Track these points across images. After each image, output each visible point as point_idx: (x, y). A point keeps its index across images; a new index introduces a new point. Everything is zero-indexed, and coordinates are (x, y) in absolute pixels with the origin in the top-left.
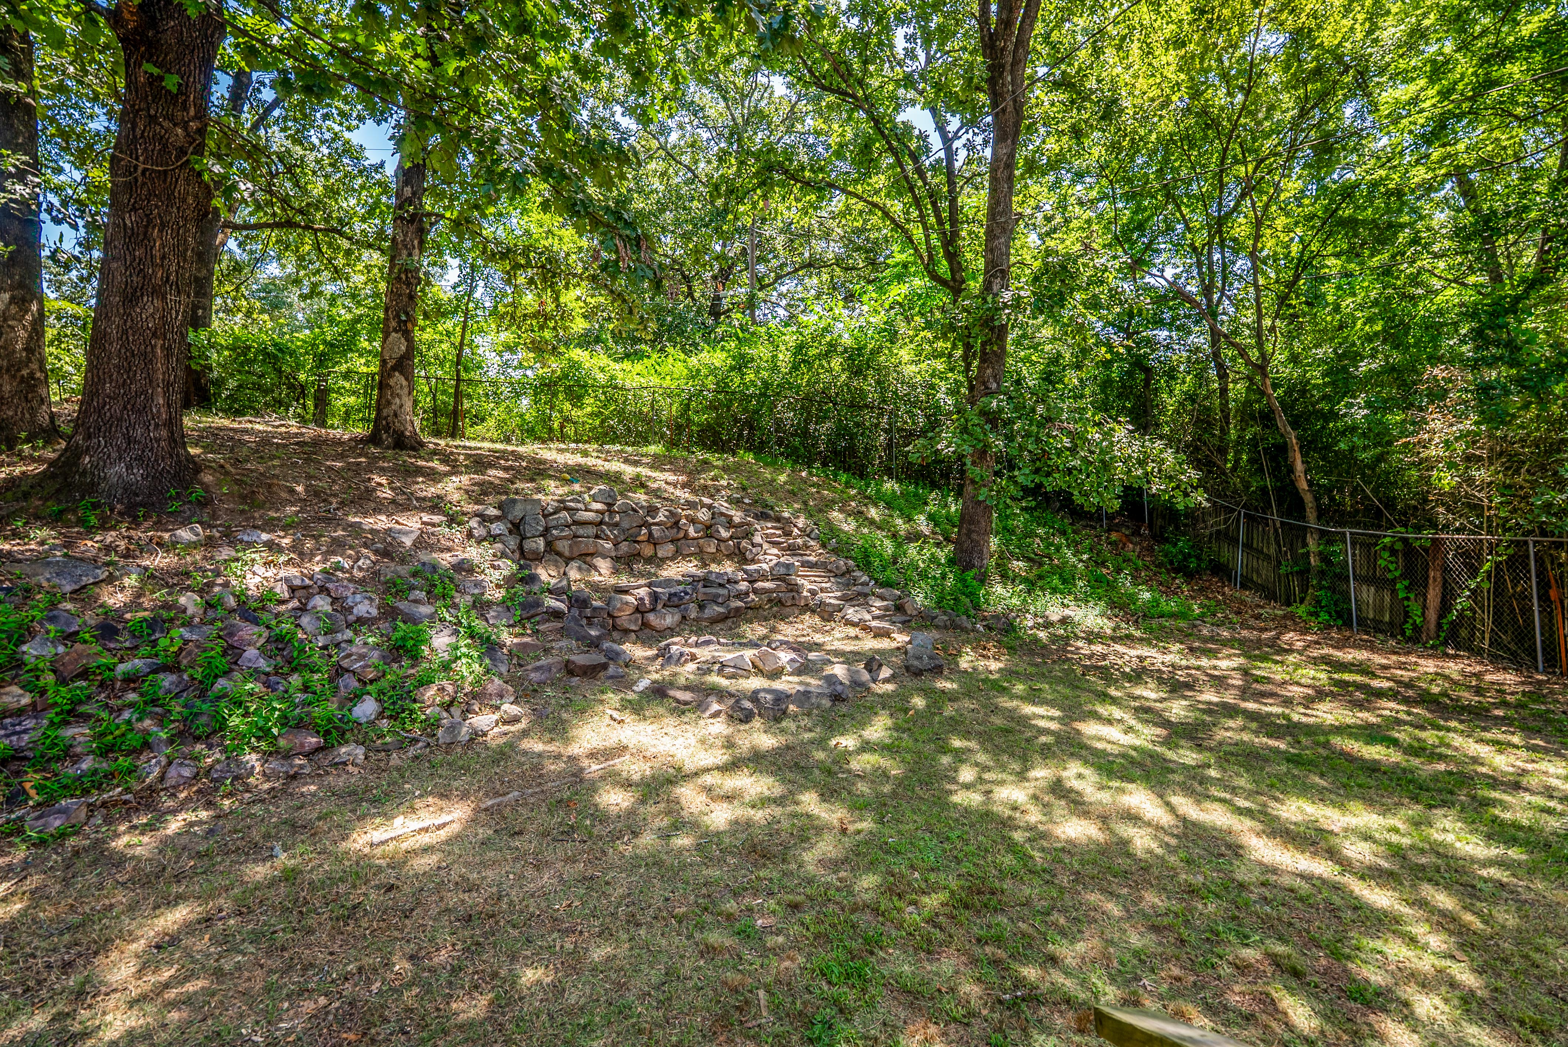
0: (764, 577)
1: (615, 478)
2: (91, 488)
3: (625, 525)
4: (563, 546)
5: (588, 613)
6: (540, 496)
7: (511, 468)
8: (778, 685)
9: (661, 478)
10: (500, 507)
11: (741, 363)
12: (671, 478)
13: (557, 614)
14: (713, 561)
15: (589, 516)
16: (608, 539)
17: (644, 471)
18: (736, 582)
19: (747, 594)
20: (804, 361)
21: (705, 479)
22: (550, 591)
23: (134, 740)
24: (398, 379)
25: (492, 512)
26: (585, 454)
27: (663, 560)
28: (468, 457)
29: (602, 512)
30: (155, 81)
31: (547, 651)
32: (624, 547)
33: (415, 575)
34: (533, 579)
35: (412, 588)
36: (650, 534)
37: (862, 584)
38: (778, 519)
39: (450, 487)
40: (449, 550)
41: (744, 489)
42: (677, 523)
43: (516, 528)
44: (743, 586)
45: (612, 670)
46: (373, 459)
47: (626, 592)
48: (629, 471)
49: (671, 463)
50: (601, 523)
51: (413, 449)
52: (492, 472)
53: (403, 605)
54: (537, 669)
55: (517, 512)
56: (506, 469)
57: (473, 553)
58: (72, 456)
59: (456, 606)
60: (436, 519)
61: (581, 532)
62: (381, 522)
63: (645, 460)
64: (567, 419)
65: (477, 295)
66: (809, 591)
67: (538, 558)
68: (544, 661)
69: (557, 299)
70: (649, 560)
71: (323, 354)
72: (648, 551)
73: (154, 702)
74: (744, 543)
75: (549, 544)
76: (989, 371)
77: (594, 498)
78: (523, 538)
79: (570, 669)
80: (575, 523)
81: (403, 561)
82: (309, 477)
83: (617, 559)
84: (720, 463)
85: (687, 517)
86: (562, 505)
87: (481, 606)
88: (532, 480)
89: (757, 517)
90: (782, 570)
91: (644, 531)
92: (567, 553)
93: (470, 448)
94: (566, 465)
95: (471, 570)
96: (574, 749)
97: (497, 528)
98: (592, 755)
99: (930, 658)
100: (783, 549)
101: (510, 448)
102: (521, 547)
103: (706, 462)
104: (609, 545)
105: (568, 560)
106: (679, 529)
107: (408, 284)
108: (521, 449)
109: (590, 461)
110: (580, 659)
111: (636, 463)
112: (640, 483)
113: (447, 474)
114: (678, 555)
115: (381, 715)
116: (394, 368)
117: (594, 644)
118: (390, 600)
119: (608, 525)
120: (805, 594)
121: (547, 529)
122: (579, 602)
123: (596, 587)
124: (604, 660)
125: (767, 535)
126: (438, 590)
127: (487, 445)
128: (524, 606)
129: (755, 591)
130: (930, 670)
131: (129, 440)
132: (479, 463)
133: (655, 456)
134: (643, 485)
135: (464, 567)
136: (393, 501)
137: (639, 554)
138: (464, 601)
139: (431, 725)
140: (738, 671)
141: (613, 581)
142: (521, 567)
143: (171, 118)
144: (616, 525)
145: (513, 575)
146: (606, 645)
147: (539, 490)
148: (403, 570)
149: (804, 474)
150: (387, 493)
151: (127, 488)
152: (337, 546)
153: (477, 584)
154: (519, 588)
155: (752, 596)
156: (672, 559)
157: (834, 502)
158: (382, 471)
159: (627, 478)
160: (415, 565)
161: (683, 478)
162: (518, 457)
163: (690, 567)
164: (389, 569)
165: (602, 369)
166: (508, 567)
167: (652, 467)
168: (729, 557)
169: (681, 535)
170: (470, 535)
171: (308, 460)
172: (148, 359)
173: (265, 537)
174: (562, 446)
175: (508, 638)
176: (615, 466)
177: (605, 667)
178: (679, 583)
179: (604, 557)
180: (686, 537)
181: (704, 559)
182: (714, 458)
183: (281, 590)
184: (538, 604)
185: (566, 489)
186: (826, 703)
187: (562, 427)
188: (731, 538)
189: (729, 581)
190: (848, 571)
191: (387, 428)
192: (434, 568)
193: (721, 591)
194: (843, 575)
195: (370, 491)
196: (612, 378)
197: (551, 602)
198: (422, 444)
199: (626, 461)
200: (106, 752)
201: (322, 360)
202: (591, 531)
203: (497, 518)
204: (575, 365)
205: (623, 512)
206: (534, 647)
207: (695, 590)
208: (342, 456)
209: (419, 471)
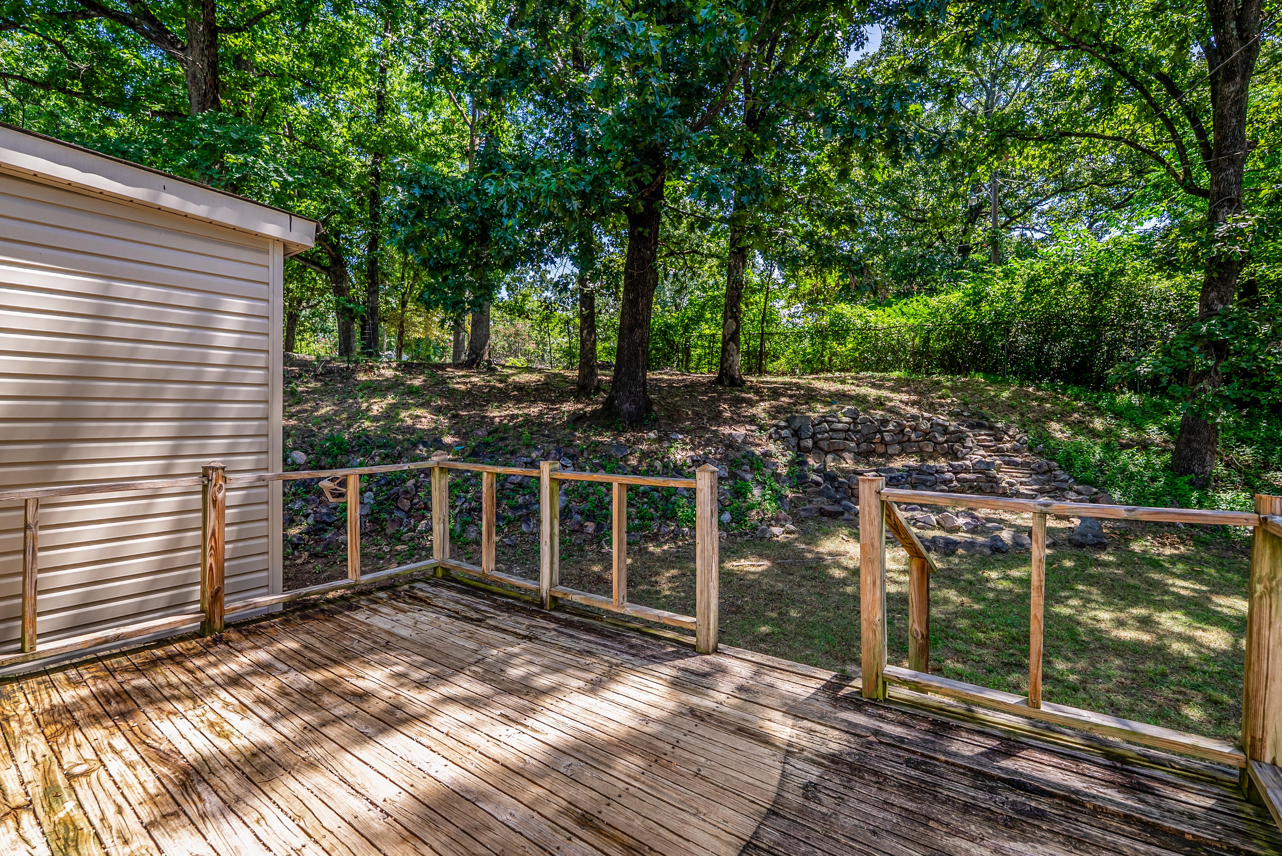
0: (966, 470)
1: (861, 400)
2: (618, 415)
3: (865, 431)
4: (824, 445)
5: (836, 484)
6: (810, 414)
7: (794, 395)
8: (954, 537)
9: (898, 398)
10: (787, 421)
11: (976, 299)
12: (905, 397)
13: (817, 484)
14: (931, 457)
15: (840, 426)
16: (853, 440)
17: (884, 393)
18: (943, 473)
19: (951, 481)
20: (1036, 291)
21: (934, 396)
22: (814, 471)
23: (649, 516)
24: (732, 345)
25: (783, 424)
26: (843, 382)
27: (892, 456)
28: (769, 389)
29: (849, 424)
30: (641, 234)
31: (810, 502)
32: (864, 446)
33: (744, 457)
34: (805, 463)
35: (743, 464)
36: (883, 438)
37: (1062, 481)
38: (991, 428)
39: (760, 409)
40: (760, 445)
41: (966, 404)
42: (902, 431)
43: (796, 433)
44: (948, 475)
45: (846, 516)
46: (720, 394)
47: (861, 474)
48: (873, 393)
49: (908, 385)
50: (849, 430)
51: (740, 386)
52: (783, 399)
53: (739, 472)
54: (804, 510)
55: (797, 424)
56: (791, 396)
57: (771, 447)
58: (610, 400)
59: (764, 475)
60: (753, 428)
61: (835, 436)
62: (726, 430)
63: (888, 384)
64: (835, 354)
65: (774, 276)
66: (1008, 483)
67: (808, 451)
68: (808, 506)
69: (824, 281)
70: (881, 455)
71: (687, 325)
72: (881, 449)
73: (653, 502)
74: (957, 446)
75: (815, 443)
76: (1213, 295)
77: (845, 414)
78: (800, 439)
79: (822, 513)
80: (832, 430)
81: (738, 450)
82: (693, 406)
83: (858, 454)
84: (949, 384)
85: (910, 427)
86: (823, 419)
87: (777, 477)
88: (806, 403)
89: (972, 427)
90: (983, 466)
91: (878, 436)
92: (826, 449)
93: (771, 383)
94: (829, 391)
95: (771, 456)
96: (821, 549)
97: (784, 433)
98: (830, 554)
99: (1094, 536)
100: (993, 451)
101: (794, 381)
102: (798, 445)
103: (938, 383)
104: (853, 445)
105: (827, 453)
106: (904, 435)
107: (737, 289)
108: (801, 381)
109: (846, 387)
110: (828, 508)
111: (880, 387)
112: (880, 403)
113: (757, 402)
114: (903, 452)
115: (732, 521)
116: (730, 340)
117: (838, 502)
118: (733, 469)
119: (853, 431)
120: (1003, 484)
121: (814, 434)
122: (830, 478)
123: (842, 470)
124: (841, 509)
125: (979, 441)
126: (755, 466)
127: (780, 379)
128: (798, 477)
129: (958, 480)
130: (1091, 545)
131: (630, 392)
132: (775, 393)
133: (898, 380)
134: (882, 404)
135: (767, 454)
136: (732, 418)
137: (874, 451)
138: (768, 472)
139: (755, 528)
140: (927, 525)
141: (854, 467)
142: (798, 456)
143: (645, 248)
144: (859, 431)
145: (793, 460)
146: (844, 502)
147: (810, 409)
148: (739, 455)
149: (1031, 390)
150: (727, 414)
151: (629, 413)
152: (708, 443)
153: (774, 464)
154: (797, 468)
155: (955, 483)
156: (899, 455)
157: (1054, 413)
158: (725, 401)
159: (871, 399)
160: (743, 453)
161: (914, 398)
162: (798, 387)
163: (912, 462)
164: (732, 454)
165: (860, 316)
166: (790, 455)
167: (893, 390)
168: (944, 455)
169: (906, 438)
170: (770, 437)
171: (691, 396)
172: (636, 356)
173: (681, 437)
174: (830, 375)
175: (789, 494)
176: (864, 390)
177: (842, 514)
178: (898, 470)
179: (850, 452)
180: (909, 440)
181: (923, 456)
182: (945, 380)
183: (689, 461)
184: (806, 477)
185: (828, 409)
186: (987, 551)
187: (830, 360)
188: (946, 442)
189: (937, 472)
190: (1050, 470)
191: (726, 374)
192: (753, 454)
193: (929, 478)
194: (1045, 473)
195: (721, 412)
196: (867, 322)
197: (814, 477)
198: (744, 382)
199: (874, 386)
200: (642, 518)
201: (686, 328)
202: (842, 435)
203: (785, 427)
204: (840, 316)
205: (863, 423)
206: (803, 499)
207: (910, 475)
208: (705, 393)
209: (744, 400)
